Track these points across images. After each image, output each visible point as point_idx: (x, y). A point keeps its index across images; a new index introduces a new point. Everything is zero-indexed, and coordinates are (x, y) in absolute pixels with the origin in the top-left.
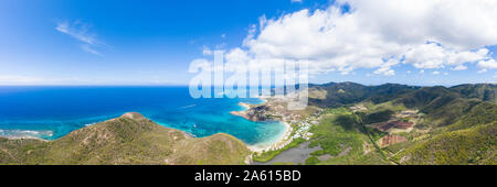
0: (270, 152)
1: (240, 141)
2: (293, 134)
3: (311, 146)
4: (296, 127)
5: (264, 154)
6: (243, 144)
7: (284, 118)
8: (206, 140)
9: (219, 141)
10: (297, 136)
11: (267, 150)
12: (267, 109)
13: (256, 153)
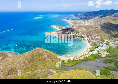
0: (74, 61)
1: (52, 53)
2: (92, 50)
3: (105, 62)
4: (95, 46)
5: (69, 61)
6: (54, 55)
7: (86, 39)
8: (27, 54)
9: (37, 54)
10: (95, 52)
11: (72, 59)
12: (73, 31)
13: (63, 61)
